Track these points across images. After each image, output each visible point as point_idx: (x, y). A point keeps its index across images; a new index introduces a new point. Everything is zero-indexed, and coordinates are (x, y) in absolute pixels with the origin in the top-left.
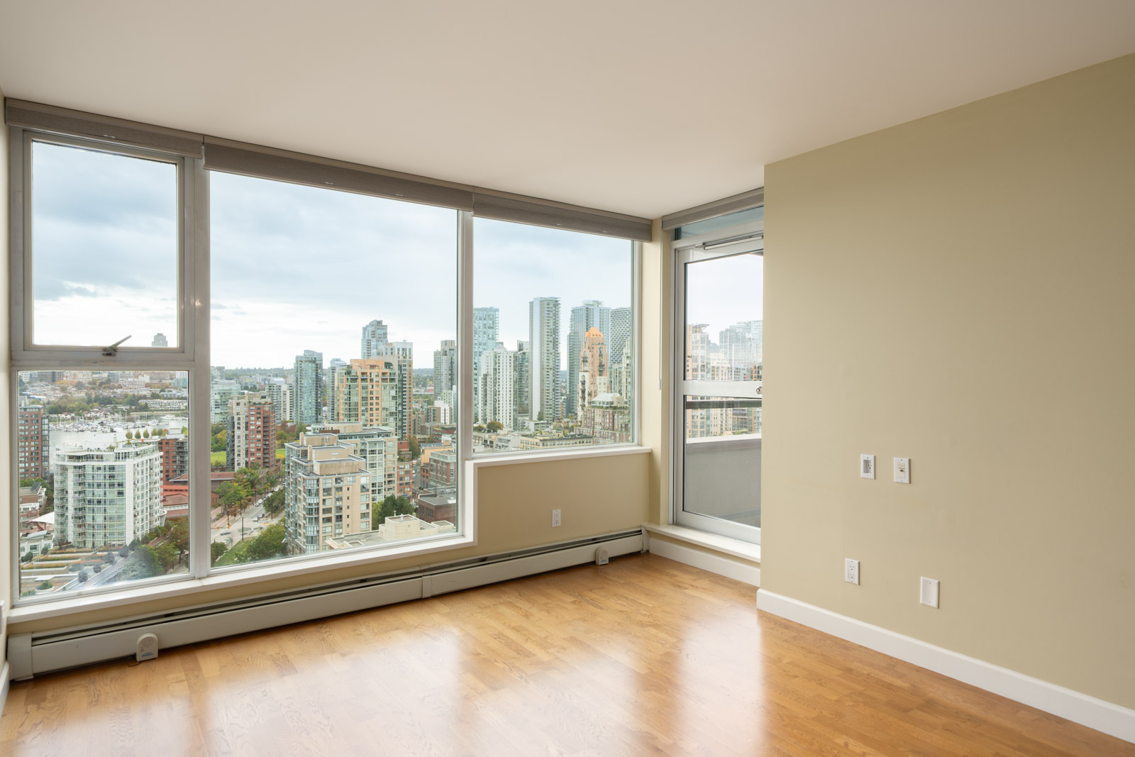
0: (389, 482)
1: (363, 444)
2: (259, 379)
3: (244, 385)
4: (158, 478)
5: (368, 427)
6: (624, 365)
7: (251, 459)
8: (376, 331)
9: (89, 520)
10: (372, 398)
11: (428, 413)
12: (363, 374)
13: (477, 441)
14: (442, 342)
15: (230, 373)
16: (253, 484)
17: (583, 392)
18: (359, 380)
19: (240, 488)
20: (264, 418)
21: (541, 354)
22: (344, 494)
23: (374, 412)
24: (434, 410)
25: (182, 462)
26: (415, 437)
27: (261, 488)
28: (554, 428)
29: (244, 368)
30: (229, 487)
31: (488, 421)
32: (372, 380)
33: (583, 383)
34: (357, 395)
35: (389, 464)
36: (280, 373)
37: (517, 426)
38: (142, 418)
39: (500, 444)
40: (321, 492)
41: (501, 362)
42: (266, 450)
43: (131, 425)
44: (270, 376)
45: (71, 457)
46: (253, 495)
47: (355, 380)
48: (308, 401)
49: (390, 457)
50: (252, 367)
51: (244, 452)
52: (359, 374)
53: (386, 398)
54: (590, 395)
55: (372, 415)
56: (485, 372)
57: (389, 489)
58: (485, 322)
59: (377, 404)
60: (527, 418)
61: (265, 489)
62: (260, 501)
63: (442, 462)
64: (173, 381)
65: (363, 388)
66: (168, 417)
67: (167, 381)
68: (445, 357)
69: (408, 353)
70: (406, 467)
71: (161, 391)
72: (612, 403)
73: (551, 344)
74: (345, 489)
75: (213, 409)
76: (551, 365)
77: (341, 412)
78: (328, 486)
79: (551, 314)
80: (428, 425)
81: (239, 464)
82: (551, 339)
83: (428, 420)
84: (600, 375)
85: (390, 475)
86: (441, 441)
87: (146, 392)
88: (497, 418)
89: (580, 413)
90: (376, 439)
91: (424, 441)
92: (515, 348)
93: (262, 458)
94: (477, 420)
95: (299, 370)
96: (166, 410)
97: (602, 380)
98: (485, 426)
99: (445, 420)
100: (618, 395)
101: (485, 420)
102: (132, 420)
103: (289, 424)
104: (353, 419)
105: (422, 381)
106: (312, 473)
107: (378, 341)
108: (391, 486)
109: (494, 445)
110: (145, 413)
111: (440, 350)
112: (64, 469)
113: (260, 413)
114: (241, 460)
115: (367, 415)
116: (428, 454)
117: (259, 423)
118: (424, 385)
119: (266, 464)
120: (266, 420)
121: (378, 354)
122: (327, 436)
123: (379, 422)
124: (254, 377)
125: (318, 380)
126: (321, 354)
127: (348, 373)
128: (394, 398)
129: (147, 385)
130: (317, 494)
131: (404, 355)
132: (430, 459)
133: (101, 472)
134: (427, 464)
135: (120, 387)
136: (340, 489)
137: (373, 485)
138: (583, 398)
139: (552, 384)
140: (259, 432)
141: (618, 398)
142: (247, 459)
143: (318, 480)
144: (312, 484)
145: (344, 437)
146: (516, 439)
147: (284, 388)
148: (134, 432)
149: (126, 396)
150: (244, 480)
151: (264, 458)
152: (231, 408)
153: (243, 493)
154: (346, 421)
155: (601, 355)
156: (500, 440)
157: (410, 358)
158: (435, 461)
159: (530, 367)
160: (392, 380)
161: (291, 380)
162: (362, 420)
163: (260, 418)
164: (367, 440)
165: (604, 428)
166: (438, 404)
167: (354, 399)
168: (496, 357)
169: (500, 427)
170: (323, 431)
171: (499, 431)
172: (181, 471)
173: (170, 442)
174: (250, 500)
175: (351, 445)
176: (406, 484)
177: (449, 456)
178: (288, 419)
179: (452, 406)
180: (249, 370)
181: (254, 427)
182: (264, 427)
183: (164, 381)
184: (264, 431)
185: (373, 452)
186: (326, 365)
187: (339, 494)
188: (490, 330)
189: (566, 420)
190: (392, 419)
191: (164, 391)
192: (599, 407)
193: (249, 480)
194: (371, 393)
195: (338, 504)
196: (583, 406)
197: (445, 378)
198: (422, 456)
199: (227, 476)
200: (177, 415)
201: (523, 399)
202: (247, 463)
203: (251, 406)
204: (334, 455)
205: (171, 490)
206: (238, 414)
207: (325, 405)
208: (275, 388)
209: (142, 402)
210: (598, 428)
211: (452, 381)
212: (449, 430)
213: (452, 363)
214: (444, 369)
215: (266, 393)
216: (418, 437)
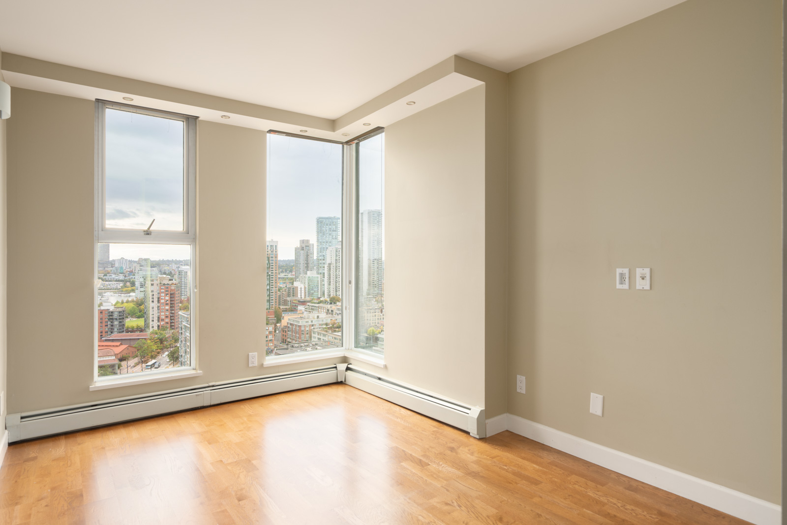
2: (174, 267)
3: (163, 271)
7: (162, 323)
11: (289, 290)
13: (322, 310)
14: (300, 241)
15: (154, 263)
16: (161, 341)
19: (152, 344)
20: (171, 294)
24: (293, 289)
25: (112, 326)
26: (280, 308)
27: (168, 344)
29: (165, 259)
30: (144, 344)
31: (331, 296)
39: (338, 312)
41: (341, 254)
42: (172, 317)
44: (182, 265)
46: (161, 349)
50: (170, 259)
51: (157, 318)
56: (329, 262)
58: (330, 227)
61: (170, 345)
62: (167, 353)
63: (296, 325)
64: (114, 269)
66: (108, 294)
67: (109, 269)
68: (302, 252)
69: (274, 249)
70: (270, 328)
71: (104, 276)
73: (375, 243)
75: (139, 288)
76: (376, 257)
79: (375, 222)
80: (289, 299)
81: (153, 327)
82: (375, 239)
83: (289, 295)
86: (297, 310)
88: (338, 294)
91: (286, 310)
93: (169, 323)
94: (323, 295)
96: (108, 289)
98: (328, 300)
99: (301, 295)
101: (330, 295)
105: (288, 267)
109: (334, 313)
111: (299, 246)
113: (167, 291)
114: (154, 325)
116: (287, 319)
118: (291, 271)
119: (172, 327)
120: (172, 296)
124: (170, 265)
131: (272, 250)
132: (288, 323)
134: (286, 327)
139: (376, 270)
140: (167, 304)
142: (159, 324)
150: (156, 338)
151: (171, 323)
152: (148, 288)
153: (154, 348)
156: (339, 309)
157: (276, 252)
158: (291, 324)
163: (168, 294)
166: (296, 284)
168: (337, 251)
169: (339, 300)
171: (338, 303)
172: (111, 332)
173: (103, 312)
174: (158, 353)
176: (270, 340)
177: (300, 321)
179: (307, 287)
180: (168, 261)
181: (163, 301)
182: (171, 301)
183: (107, 269)
184: (171, 304)
188: (334, 233)
191: (106, 276)
193: (159, 339)
197: (302, 266)
198: (282, 321)
199: (143, 335)
200: (115, 293)
202: (158, 326)
203: (161, 286)
205: (103, 346)
206: (152, 291)
208: (183, 273)
211: (307, 268)
212: (303, 303)
213: (307, 255)
214: (302, 261)
215: (176, 277)
216: (282, 307)
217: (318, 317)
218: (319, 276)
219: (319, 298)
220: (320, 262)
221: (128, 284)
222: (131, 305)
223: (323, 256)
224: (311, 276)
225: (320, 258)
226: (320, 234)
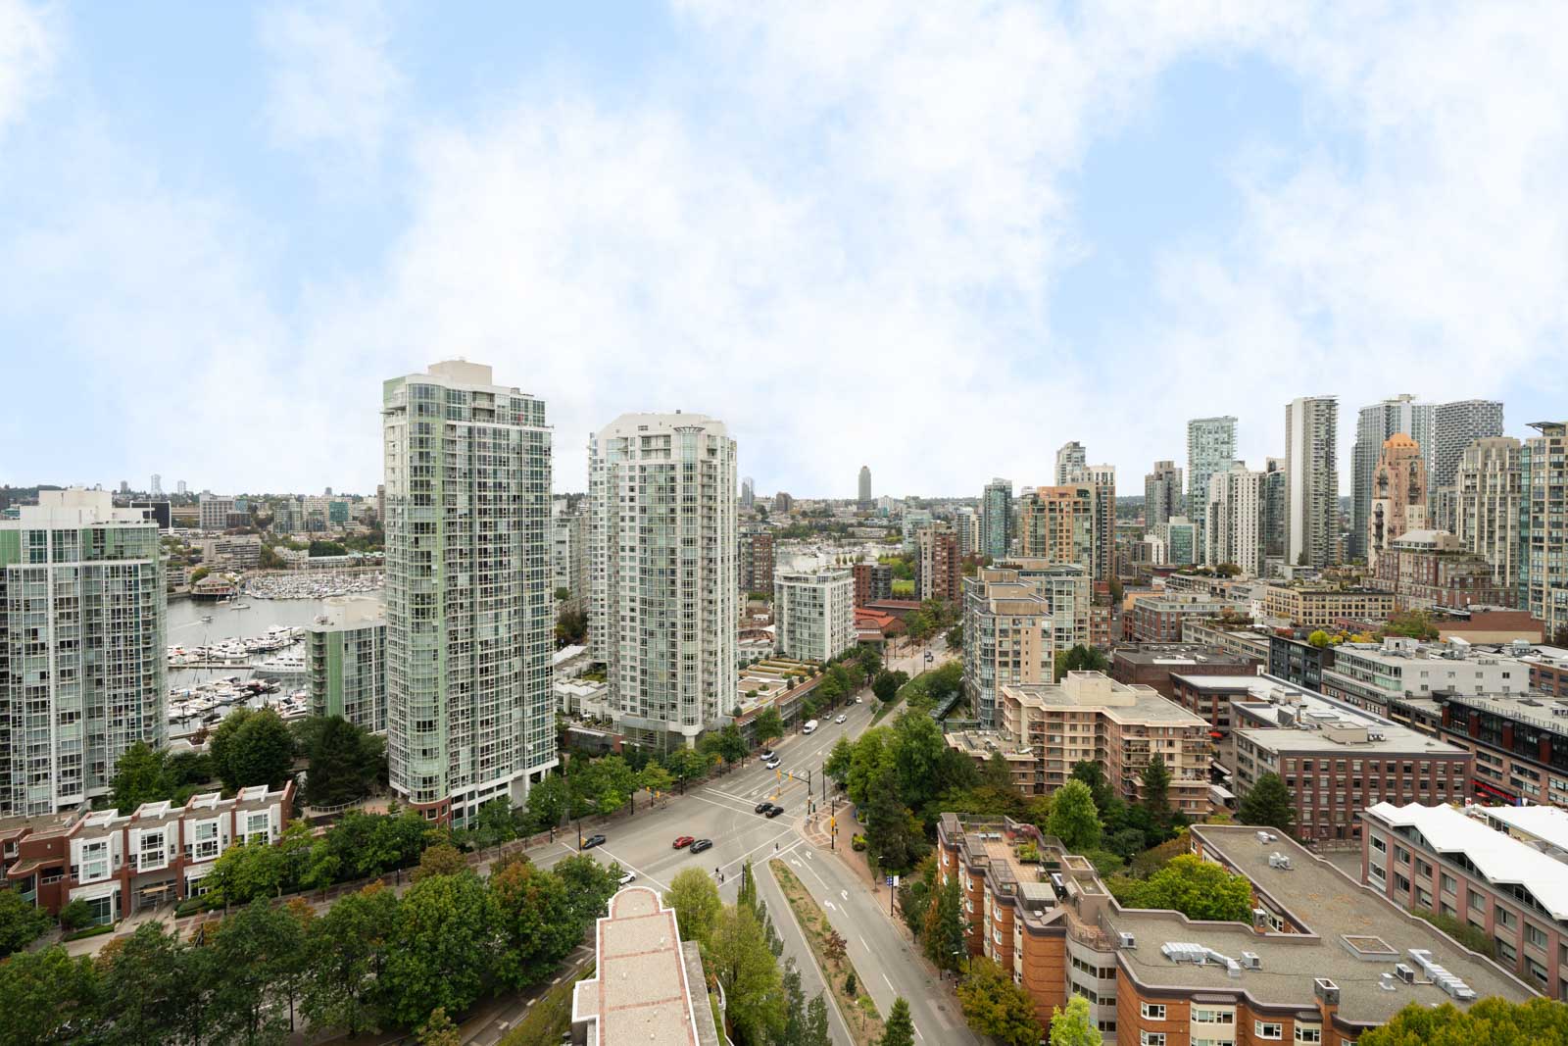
0: (1080, 628)
1: (1049, 582)
2: (951, 508)
4: (851, 602)
5: (1057, 564)
6: (1460, 487)
7: (937, 590)
8: (1074, 453)
9: (798, 636)
10: (1061, 531)
11: (1135, 549)
12: (1051, 503)
13: (1202, 588)
15: (924, 503)
16: (937, 615)
17: (1379, 527)
18: (1047, 510)
19: (925, 618)
20: (949, 549)
21: (1305, 475)
22: (1023, 637)
23: (1064, 546)
24: (1143, 547)
25: (876, 588)
26: (1118, 578)
27: (945, 621)
28: (1325, 577)
29: (939, 497)
30: (915, 617)
31: (1219, 563)
32: (1061, 511)
33: (1380, 515)
34: (1045, 526)
35: (1081, 608)
36: (971, 502)
37: (1263, 571)
38: (849, 544)
39: (1237, 594)
40: (997, 633)
41: (1240, 486)
42: (951, 582)
43: (840, 550)
44: (962, 505)
45: (786, 578)
46: (937, 627)
47: (1041, 510)
48: (997, 531)
49: (1080, 600)
50: (945, 497)
51: (931, 582)
52: (1047, 503)
53: (1080, 531)
54: (1391, 531)
55: (1061, 550)
56: (1215, 501)
57: (1079, 637)
58: (1217, 436)
59: (1068, 537)
60: (1282, 561)
61: (948, 622)
62: (944, 634)
63: (1150, 611)
64: (876, 510)
65: (1051, 519)
66: (870, 544)
67: (871, 510)
68: (1159, 482)
69: (1109, 479)
70: (1103, 612)
71: (865, 520)
72: (1435, 545)
73: (1322, 462)
74: (1023, 632)
75: (908, 538)
76: (1322, 488)
77: (1027, 545)
78: (1004, 627)
79: (1323, 419)
80: (1134, 563)
81: (925, 594)
82: (1322, 453)
83: (1135, 558)
84: (1411, 503)
85: (1081, 621)
86: (1150, 585)
87: (854, 521)
88: (1233, 559)
89: (1372, 557)
90: (1064, 578)
91: (1129, 584)
92: (1264, 468)
93: (947, 590)
94: (1203, 560)
95: (988, 500)
96: (869, 538)
97: (1415, 512)
98: (1214, 569)
99: (1158, 557)
100: (1446, 533)
101: (1215, 561)
102: (841, 546)
103: (977, 556)
104: (1039, 554)
105: (1130, 509)
106: (988, 611)
107: (1074, 465)
108: (1082, 633)
109: (1227, 595)
110: (852, 540)
111: (1153, 473)
112: (781, 587)
113: (945, 544)
114: (927, 591)
115: (1057, 549)
116: (1132, 599)
117: (944, 554)
118: (1136, 516)
119: (951, 597)
120: (951, 551)
121: (1073, 480)
122: (1006, 572)
123: (1070, 559)
124: (946, 506)
125: (1007, 510)
126: (1010, 482)
127: (1034, 502)
128: (1089, 531)
129: (855, 515)
130: (993, 635)
131: (1105, 481)
132: (1135, 606)
133: (807, 593)
134: (1131, 612)
135: (834, 516)
136: (1018, 632)
137: (1060, 630)
138: (1380, 536)
139: (1323, 515)
140: (944, 563)
141: (1445, 538)
142: (933, 590)
143: (994, 620)
144: (988, 624)
145: (1028, 574)
146: (1261, 590)
147: (973, 518)
148: (842, 557)
149: (838, 524)
150: (930, 611)
151: (950, 590)
152: (919, 538)
153: (928, 624)
154: (1031, 555)
155: (1413, 474)
156: (1236, 588)
157: (1112, 484)
158: (1141, 608)
159: (1286, 492)
160: (1086, 510)
161: (981, 510)
162: (1050, 555)
163: (945, 548)
164: (1054, 579)
165: (1417, 581)
166: (1148, 539)
167: (1041, 531)
168: (1231, 480)
169: (1238, 571)
170: (1005, 566)
171: (1234, 577)
172: (875, 597)
173: (865, 568)
174: (933, 632)
175: (1035, 582)
176: (1103, 632)
178: (977, 550)
179: (1169, 542)
180: (943, 500)
181: (940, 558)
182: (949, 558)
183: (868, 511)
184: (950, 563)
185: (1060, 592)
186: (1016, 494)
187: (1017, 637)
188: (1225, 446)
189: (1348, 566)
190: (1085, 555)
191: (868, 520)
192: (1408, 551)
193: (933, 612)
194: (1061, 525)
195: (1016, 648)
196: (1379, 548)
197: (1159, 508)
198: (1125, 601)
199: (914, 605)
200: (878, 543)
201: (1276, 536)
202: (932, 594)
203: (937, 536)
204: (1012, 593)
205: (865, 615)
206: (925, 544)
207: (1015, 537)
208: (964, 518)
209: (850, 529)
210: (1405, 581)
211: (1169, 510)
212: (1164, 572)
213: (1169, 489)
214: (1159, 496)
215: (954, 523)
216: (1121, 577)
217: (1194, 600)
218: (1193, 525)
219: (1196, 565)
220: (1195, 500)
221: (893, 531)
222: (898, 561)
223: (1202, 489)
224: (1177, 525)
225: (1195, 493)
226: (1196, 451)
